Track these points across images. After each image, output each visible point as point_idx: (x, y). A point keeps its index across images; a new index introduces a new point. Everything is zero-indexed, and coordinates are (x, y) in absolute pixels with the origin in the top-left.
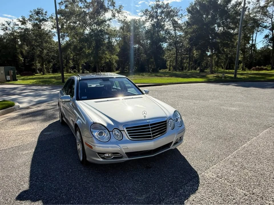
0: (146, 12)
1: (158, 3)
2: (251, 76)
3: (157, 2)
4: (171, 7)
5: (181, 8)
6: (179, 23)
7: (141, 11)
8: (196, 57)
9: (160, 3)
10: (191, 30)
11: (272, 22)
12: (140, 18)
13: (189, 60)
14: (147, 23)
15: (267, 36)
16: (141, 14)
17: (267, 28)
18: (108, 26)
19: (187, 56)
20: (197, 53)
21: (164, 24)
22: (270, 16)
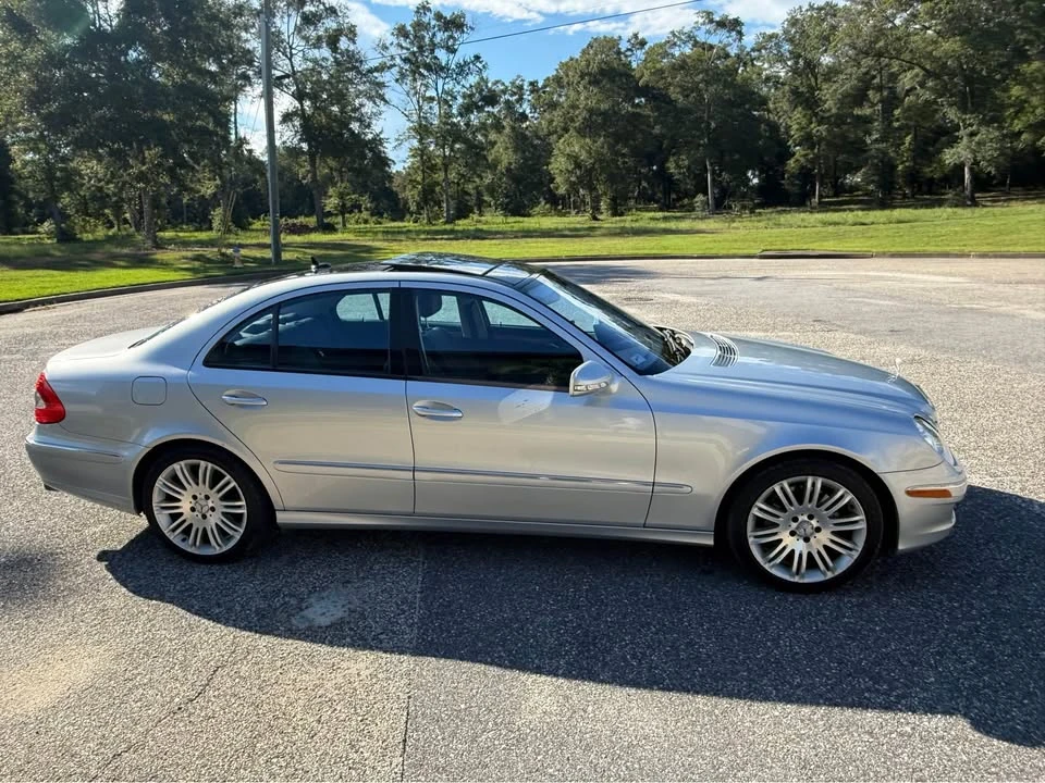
2: (313, 252)
11: (294, 72)
15: (287, 117)
17: (285, 89)
22: (285, 48)
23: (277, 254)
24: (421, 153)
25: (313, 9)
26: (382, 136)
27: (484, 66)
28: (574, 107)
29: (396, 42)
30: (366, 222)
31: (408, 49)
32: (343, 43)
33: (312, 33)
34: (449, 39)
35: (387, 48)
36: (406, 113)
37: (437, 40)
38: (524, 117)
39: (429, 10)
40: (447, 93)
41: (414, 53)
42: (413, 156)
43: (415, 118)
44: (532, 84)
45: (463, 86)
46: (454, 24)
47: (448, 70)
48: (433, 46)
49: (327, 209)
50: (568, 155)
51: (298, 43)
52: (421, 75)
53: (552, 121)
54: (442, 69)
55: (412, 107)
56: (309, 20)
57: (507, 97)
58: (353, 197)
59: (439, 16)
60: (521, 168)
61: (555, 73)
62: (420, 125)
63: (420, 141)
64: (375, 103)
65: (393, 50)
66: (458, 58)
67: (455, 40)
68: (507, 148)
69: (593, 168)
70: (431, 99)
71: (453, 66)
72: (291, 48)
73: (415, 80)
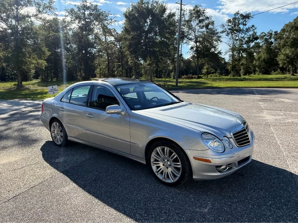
0: (72, 12)
1: (85, 3)
2: (188, 84)
3: (83, 2)
4: (100, 9)
5: (110, 13)
6: (109, 28)
7: (65, 10)
8: (131, 65)
9: (88, 4)
10: (130, 37)
11: (195, 35)
12: (65, 17)
13: (122, 67)
14: (73, 25)
15: (192, 48)
16: (66, 14)
17: (192, 40)
18: (30, 23)
19: (119, 63)
20: (132, 61)
21: (94, 28)
22: (193, 29)
23: (177, 84)
24: (233, 56)
25: (202, 18)
26: (221, 52)
27: (255, 28)
28: (288, 38)
29: (227, 24)
30: (216, 76)
31: (231, 26)
32: (210, 26)
33: (201, 24)
34: (244, 22)
35: (224, 26)
36: (229, 44)
37: (240, 22)
38: (272, 43)
39: (239, 14)
40: (242, 38)
41: (233, 27)
42: (230, 57)
43: (232, 46)
44: (275, 32)
45: (248, 35)
46: (247, 17)
47: (243, 31)
48: (239, 24)
49: (203, 73)
50: (284, 54)
51: (197, 28)
52: (234, 33)
53: (280, 43)
54: (241, 30)
55: (231, 42)
56: (200, 21)
57: (266, 37)
58: (211, 69)
59: (242, 15)
60: (268, 59)
61: (283, 28)
62: (233, 48)
63: (233, 52)
64: (217, 42)
65: (226, 27)
66: (247, 27)
67: (246, 21)
68: (264, 53)
69: (294, 58)
70: (237, 40)
71: (245, 29)
72: (195, 29)
73: (232, 35)
